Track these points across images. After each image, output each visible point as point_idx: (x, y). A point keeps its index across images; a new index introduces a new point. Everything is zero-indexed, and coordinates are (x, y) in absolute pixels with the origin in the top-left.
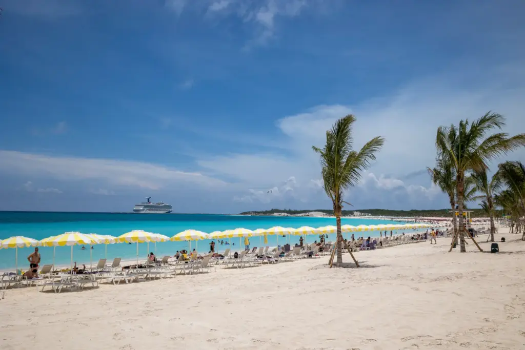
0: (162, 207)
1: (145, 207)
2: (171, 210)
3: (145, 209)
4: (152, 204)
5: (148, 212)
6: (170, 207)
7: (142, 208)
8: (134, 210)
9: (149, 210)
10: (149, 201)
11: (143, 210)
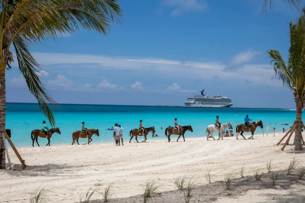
0: (218, 100)
1: (197, 100)
2: (230, 104)
3: (197, 103)
4: (205, 97)
5: (200, 105)
6: (229, 100)
7: (192, 102)
8: (186, 104)
9: (202, 104)
10: (202, 94)
11: (195, 103)
